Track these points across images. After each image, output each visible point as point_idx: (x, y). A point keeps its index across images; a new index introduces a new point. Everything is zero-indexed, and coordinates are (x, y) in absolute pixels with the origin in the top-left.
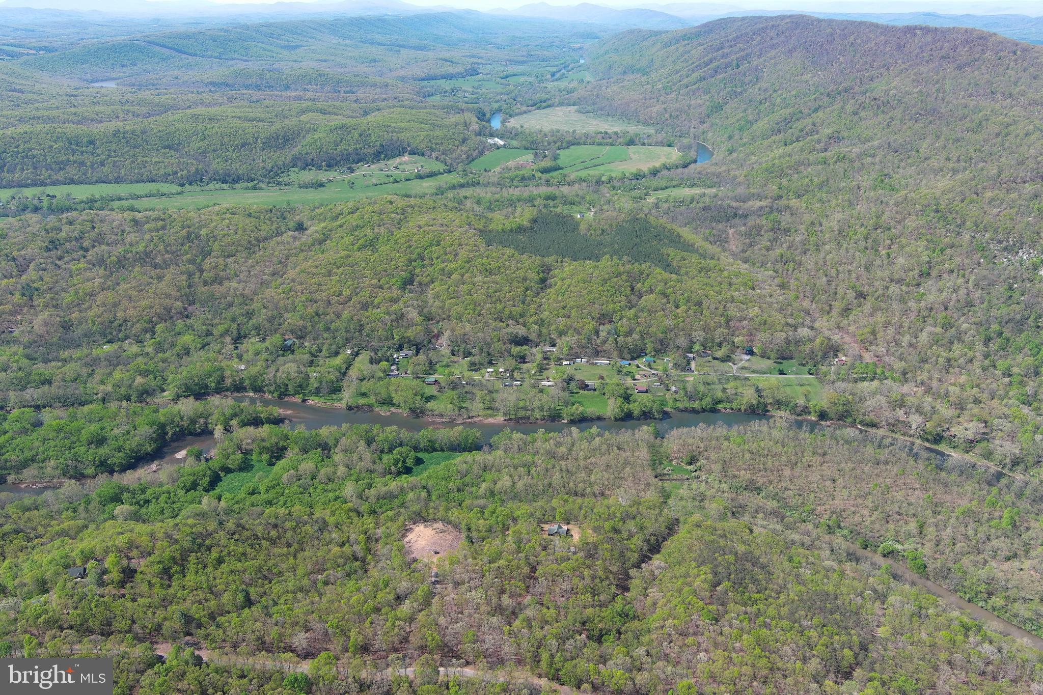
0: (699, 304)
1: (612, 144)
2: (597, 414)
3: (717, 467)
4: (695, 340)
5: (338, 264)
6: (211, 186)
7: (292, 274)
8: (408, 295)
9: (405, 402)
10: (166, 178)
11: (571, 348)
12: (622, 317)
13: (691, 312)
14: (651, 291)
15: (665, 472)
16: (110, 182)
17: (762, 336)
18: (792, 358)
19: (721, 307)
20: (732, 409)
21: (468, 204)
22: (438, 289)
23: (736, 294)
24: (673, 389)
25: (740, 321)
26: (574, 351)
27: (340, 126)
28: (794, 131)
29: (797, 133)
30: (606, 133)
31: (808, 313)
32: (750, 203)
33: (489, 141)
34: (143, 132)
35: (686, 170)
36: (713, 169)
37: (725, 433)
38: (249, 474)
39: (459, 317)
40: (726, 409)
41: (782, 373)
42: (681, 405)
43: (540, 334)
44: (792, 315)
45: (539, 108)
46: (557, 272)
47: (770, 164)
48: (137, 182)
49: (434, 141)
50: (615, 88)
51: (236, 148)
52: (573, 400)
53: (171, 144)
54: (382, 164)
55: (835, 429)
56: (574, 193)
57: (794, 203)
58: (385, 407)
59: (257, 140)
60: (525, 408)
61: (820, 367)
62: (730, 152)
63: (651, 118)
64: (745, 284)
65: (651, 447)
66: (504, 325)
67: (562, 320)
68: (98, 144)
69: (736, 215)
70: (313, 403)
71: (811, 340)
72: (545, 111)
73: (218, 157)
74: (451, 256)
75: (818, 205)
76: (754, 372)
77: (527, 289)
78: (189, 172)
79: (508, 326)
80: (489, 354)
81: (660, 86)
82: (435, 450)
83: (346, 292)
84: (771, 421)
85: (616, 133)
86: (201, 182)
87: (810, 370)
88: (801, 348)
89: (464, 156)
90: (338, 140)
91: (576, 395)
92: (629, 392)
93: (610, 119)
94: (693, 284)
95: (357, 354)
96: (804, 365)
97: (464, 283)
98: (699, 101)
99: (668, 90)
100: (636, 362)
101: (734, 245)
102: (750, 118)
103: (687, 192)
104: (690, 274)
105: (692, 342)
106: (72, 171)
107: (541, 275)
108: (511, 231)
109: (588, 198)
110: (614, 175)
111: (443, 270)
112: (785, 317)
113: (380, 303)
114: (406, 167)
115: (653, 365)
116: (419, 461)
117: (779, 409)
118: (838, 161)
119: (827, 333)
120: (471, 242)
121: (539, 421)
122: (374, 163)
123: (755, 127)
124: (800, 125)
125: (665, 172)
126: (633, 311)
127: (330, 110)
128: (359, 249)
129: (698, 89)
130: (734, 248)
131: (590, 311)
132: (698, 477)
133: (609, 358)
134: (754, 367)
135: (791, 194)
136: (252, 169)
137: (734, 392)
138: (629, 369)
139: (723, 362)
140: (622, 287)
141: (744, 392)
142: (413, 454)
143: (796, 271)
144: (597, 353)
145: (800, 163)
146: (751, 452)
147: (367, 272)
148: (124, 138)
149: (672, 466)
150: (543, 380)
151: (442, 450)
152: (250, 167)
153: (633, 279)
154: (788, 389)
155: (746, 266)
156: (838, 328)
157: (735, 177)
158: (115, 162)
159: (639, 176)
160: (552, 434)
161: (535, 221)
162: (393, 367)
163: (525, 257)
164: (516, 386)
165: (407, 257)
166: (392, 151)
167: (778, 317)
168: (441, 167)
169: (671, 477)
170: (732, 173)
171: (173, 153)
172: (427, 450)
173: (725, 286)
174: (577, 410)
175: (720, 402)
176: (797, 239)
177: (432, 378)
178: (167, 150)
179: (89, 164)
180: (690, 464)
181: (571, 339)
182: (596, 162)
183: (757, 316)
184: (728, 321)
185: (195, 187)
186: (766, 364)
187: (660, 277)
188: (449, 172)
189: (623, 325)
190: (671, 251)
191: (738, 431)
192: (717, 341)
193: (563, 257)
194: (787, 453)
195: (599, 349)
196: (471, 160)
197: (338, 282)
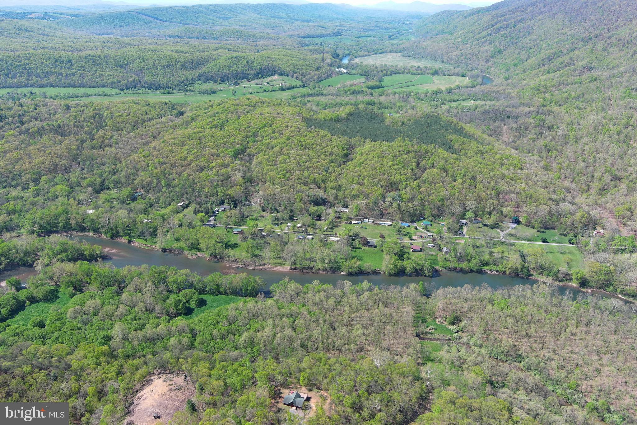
0: (474, 178)
1: (422, 74)
2: (373, 268)
3: (479, 330)
4: (468, 208)
5: (191, 138)
6: (141, 91)
7: (155, 143)
8: (237, 162)
9: (207, 248)
10: (112, 85)
11: (360, 210)
12: (406, 186)
13: (466, 185)
14: (433, 167)
15: (428, 330)
16: (76, 87)
17: (528, 208)
18: (554, 229)
19: (493, 182)
20: (497, 271)
21: (309, 105)
22: (261, 158)
23: (506, 172)
24: (445, 250)
25: (508, 194)
26: (362, 212)
27: (235, 56)
28: (556, 63)
29: (558, 65)
30: (419, 67)
31: (568, 191)
32: (521, 108)
33: (337, 70)
34: (105, 57)
35: (473, 89)
36: (493, 89)
37: (489, 296)
38: (51, 305)
39: (272, 181)
40: (492, 270)
41: (544, 241)
42: (450, 265)
43: (336, 198)
44: (554, 191)
45: (376, 54)
46: (358, 149)
47: (537, 84)
48: (94, 87)
49: (296, 67)
50: (429, 42)
51: (163, 67)
52: (354, 254)
53: (122, 65)
54: (259, 81)
55: (599, 298)
56: (388, 101)
57: (555, 108)
58: (193, 252)
59: (178, 62)
60: (311, 259)
61: (581, 238)
62: (507, 79)
63: (452, 59)
64: (515, 165)
65: (416, 304)
66: (307, 188)
67: (356, 187)
68: (74, 62)
69: (509, 117)
70: (136, 244)
71: (572, 214)
72: (380, 55)
73: (150, 73)
74: (277, 134)
75: (576, 111)
76: (519, 239)
77: (332, 161)
78: (128, 81)
79: (310, 189)
80: (292, 211)
81: (460, 40)
82: (220, 293)
83: (190, 158)
84: (535, 286)
85: (426, 68)
86: (135, 88)
87: (571, 240)
88: (563, 220)
89: (316, 77)
90: (232, 64)
91: (358, 251)
92: (405, 250)
93: (423, 60)
94: (471, 163)
95: (187, 206)
96: (565, 235)
97: (282, 155)
98: (486, 48)
99: (465, 42)
100: (415, 224)
101: (507, 137)
102: (523, 58)
103: (472, 103)
104: (469, 154)
105: (466, 210)
106: (52, 79)
107: (346, 151)
108: (331, 120)
109: (398, 104)
110: (420, 91)
111: (269, 144)
112: (549, 193)
113: (213, 167)
114: (274, 83)
115: (429, 228)
116: (202, 303)
117: (542, 273)
118: (591, 81)
119: (587, 209)
120: (295, 125)
121: (321, 272)
122: (253, 80)
123: (526, 63)
124: (560, 60)
125: (457, 90)
126: (416, 182)
127: (235, 49)
128: (211, 128)
129: (486, 41)
130: (506, 140)
131: (380, 180)
132: (460, 338)
133: (392, 220)
134: (519, 235)
135: (553, 104)
136: (170, 81)
137: (500, 256)
138: (408, 230)
139: (492, 228)
140: (409, 162)
141: (510, 256)
142: (196, 297)
143: (558, 157)
144: (382, 215)
145: (560, 84)
146: (514, 317)
147: (210, 144)
148: (92, 59)
149: (436, 324)
150: (331, 235)
151: (226, 294)
152: (169, 80)
153: (419, 157)
154: (550, 256)
155: (516, 152)
156: (596, 204)
157: (510, 93)
158: (81, 74)
159: (438, 92)
160: (324, 287)
161: (352, 115)
162: (212, 218)
163: (335, 137)
164: (308, 239)
165: (244, 134)
166: (267, 72)
167: (543, 193)
168: (299, 83)
169: (433, 336)
170: (507, 91)
171: (122, 70)
172: (213, 293)
173: (497, 166)
174: (355, 264)
175: (487, 264)
176: (559, 134)
177: (239, 229)
178: (119, 68)
179: (64, 74)
180: (453, 324)
181: (362, 202)
182: (408, 84)
183: (524, 191)
184: (498, 193)
185: (130, 91)
186: (530, 232)
187: (441, 156)
188: (304, 87)
189: (406, 193)
190: (454, 137)
191: (502, 294)
192: (487, 210)
193: (366, 139)
194: (550, 320)
195: (384, 211)
196: (320, 80)
197: (186, 150)
